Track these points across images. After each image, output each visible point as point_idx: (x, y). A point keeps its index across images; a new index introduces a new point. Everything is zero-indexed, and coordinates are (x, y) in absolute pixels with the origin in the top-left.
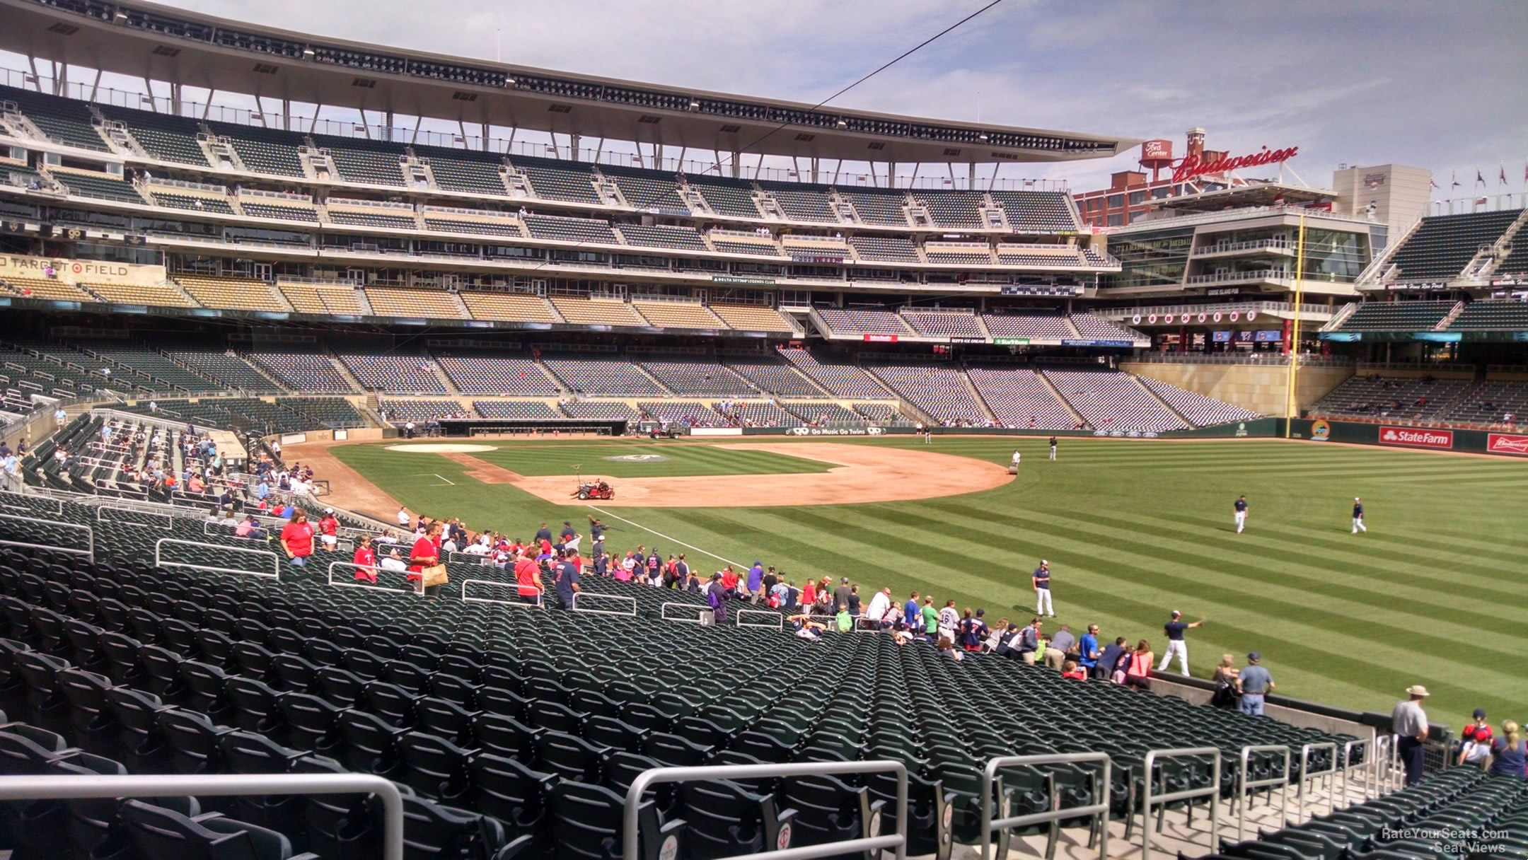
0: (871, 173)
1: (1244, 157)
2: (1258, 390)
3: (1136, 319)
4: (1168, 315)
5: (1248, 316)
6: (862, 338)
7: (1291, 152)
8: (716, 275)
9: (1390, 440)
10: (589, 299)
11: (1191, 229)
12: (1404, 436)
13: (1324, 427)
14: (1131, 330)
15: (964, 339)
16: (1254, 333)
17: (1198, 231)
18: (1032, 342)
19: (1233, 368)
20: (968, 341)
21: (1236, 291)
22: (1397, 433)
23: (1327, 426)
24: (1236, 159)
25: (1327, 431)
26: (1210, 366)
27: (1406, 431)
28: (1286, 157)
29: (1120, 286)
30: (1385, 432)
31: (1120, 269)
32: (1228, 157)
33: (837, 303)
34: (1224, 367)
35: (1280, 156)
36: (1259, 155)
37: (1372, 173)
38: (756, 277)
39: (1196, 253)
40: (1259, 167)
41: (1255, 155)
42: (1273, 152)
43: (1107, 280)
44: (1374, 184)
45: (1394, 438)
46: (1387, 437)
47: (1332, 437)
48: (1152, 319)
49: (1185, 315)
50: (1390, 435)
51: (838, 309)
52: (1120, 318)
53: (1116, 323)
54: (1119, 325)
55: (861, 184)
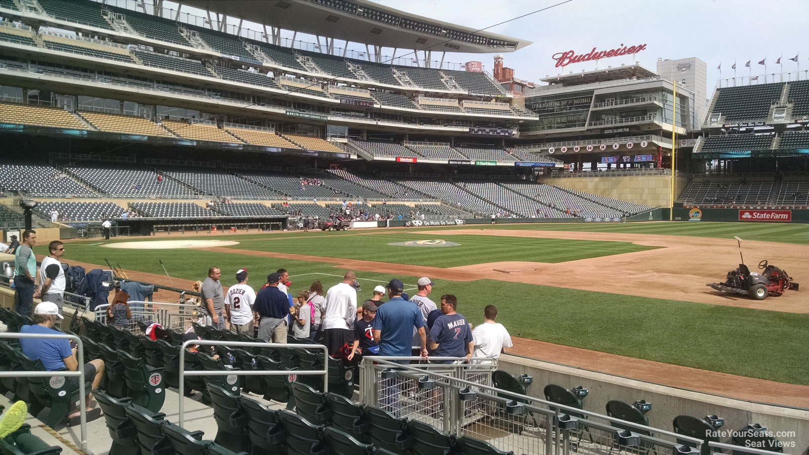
0: (366, 51)
1: (608, 51)
2: (646, 191)
3: (551, 150)
4: (577, 147)
5: (642, 145)
6: (394, 159)
7: (641, 47)
8: (288, 110)
9: (747, 218)
10: (190, 123)
11: (592, 92)
12: (757, 216)
13: (698, 212)
14: (548, 157)
15: (457, 161)
16: (632, 157)
17: (596, 93)
18: (498, 164)
19: (627, 178)
20: (460, 163)
21: (628, 130)
22: (751, 213)
23: (700, 211)
24: (602, 52)
25: (700, 215)
26: (609, 178)
27: (757, 212)
28: (638, 50)
29: (536, 130)
30: (743, 213)
31: (537, 119)
32: (596, 51)
33: (362, 137)
34: (620, 178)
35: (633, 50)
36: (619, 49)
37: (682, 62)
38: (314, 114)
39: (595, 106)
40: (619, 57)
41: (616, 49)
42: (628, 47)
43: (524, 126)
44: (683, 69)
45: (750, 217)
46: (744, 217)
47: (703, 219)
48: (564, 150)
49: (590, 146)
50: (747, 215)
51: (364, 141)
52: (538, 150)
53: (536, 153)
54: (539, 154)
55: (361, 58)
